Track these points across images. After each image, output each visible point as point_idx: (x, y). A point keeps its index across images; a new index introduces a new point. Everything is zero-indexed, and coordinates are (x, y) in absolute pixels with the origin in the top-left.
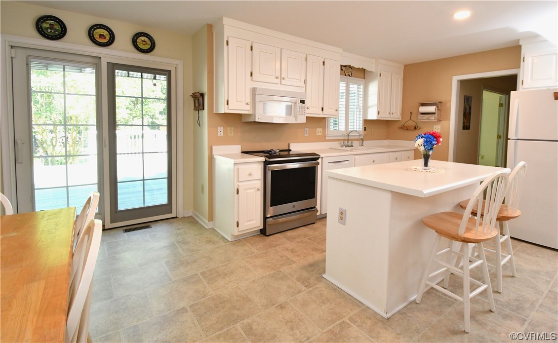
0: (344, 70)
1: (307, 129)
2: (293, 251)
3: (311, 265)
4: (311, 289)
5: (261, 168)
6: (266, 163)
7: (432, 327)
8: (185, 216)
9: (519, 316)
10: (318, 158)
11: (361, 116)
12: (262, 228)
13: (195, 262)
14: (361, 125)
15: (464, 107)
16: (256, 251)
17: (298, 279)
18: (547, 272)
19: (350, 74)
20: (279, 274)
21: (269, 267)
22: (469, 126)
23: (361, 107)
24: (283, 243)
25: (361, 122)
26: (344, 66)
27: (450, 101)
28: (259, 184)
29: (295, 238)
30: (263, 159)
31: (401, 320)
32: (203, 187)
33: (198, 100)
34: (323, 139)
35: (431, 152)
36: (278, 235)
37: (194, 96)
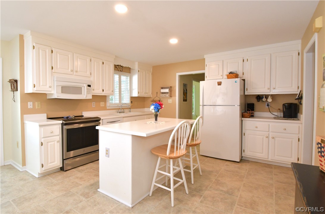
0: (117, 67)
1: (95, 103)
2: (81, 178)
3: (92, 185)
4: (89, 199)
5: (60, 127)
6: (63, 125)
7: (156, 207)
8: (5, 164)
9: (200, 194)
10: (100, 120)
11: (129, 95)
12: (62, 166)
13: (9, 193)
14: (129, 100)
15: (184, 89)
16: (55, 181)
17: (81, 195)
18: (216, 171)
19: (121, 70)
20: (69, 194)
21: (63, 190)
22: (187, 99)
23: (129, 90)
24: (75, 174)
25: (129, 98)
26: (117, 65)
27: (175, 86)
28: (59, 138)
29: (84, 170)
30: (61, 122)
31: (139, 207)
32: (18, 144)
33: (14, 84)
34: (105, 108)
35: (158, 113)
36: (73, 170)
37: (10, 81)
